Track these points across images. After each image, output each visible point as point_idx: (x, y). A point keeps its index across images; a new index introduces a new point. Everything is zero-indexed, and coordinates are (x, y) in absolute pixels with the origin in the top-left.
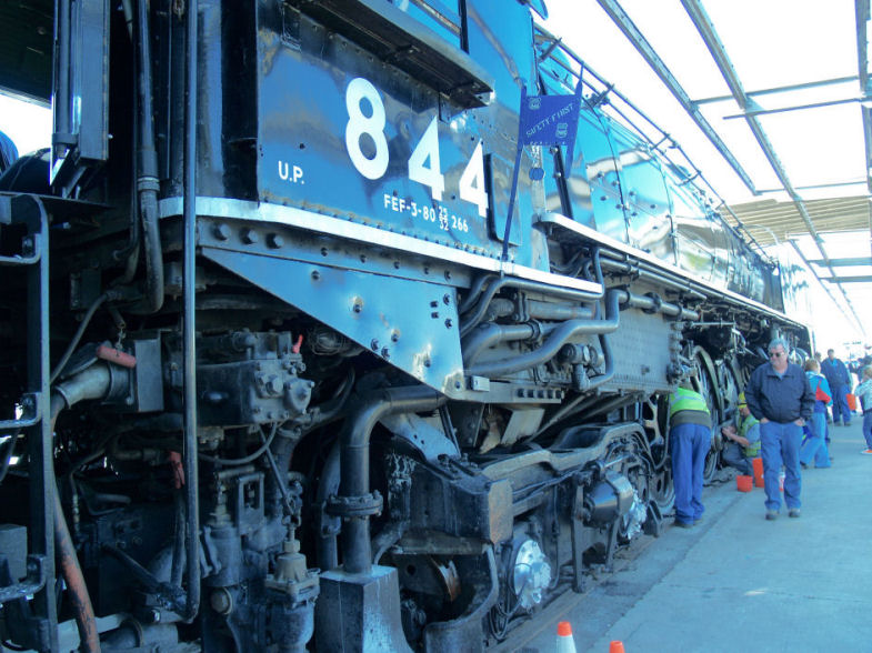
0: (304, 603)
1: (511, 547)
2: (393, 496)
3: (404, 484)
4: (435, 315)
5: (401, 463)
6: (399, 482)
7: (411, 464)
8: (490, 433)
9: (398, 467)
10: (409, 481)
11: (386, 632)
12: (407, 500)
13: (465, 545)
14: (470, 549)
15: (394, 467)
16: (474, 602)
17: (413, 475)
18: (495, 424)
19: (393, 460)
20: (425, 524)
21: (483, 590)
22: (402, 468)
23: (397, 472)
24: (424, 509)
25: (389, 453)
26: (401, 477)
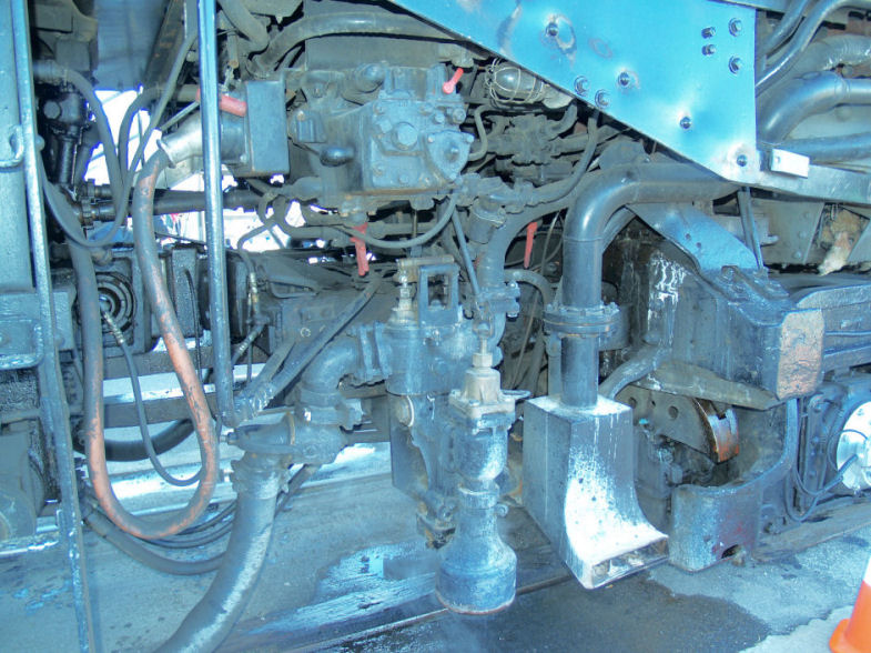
0: (490, 431)
1: (841, 407)
2: (653, 315)
3: (668, 299)
4: (706, 51)
5: (669, 271)
6: (662, 296)
7: (680, 274)
8: (836, 249)
9: (665, 276)
10: (675, 297)
11: (606, 485)
12: (669, 321)
13: (744, 393)
14: (749, 399)
15: (660, 276)
16: (752, 470)
17: (681, 288)
18: (845, 235)
19: (660, 267)
20: (689, 356)
21: (768, 457)
22: (668, 280)
23: (662, 284)
24: (690, 336)
25: (656, 257)
26: (666, 291)
